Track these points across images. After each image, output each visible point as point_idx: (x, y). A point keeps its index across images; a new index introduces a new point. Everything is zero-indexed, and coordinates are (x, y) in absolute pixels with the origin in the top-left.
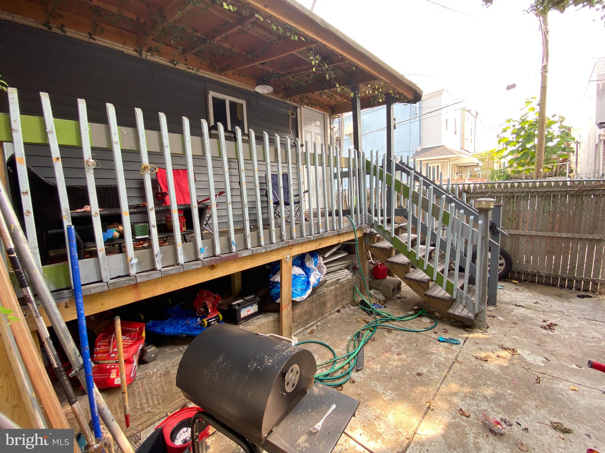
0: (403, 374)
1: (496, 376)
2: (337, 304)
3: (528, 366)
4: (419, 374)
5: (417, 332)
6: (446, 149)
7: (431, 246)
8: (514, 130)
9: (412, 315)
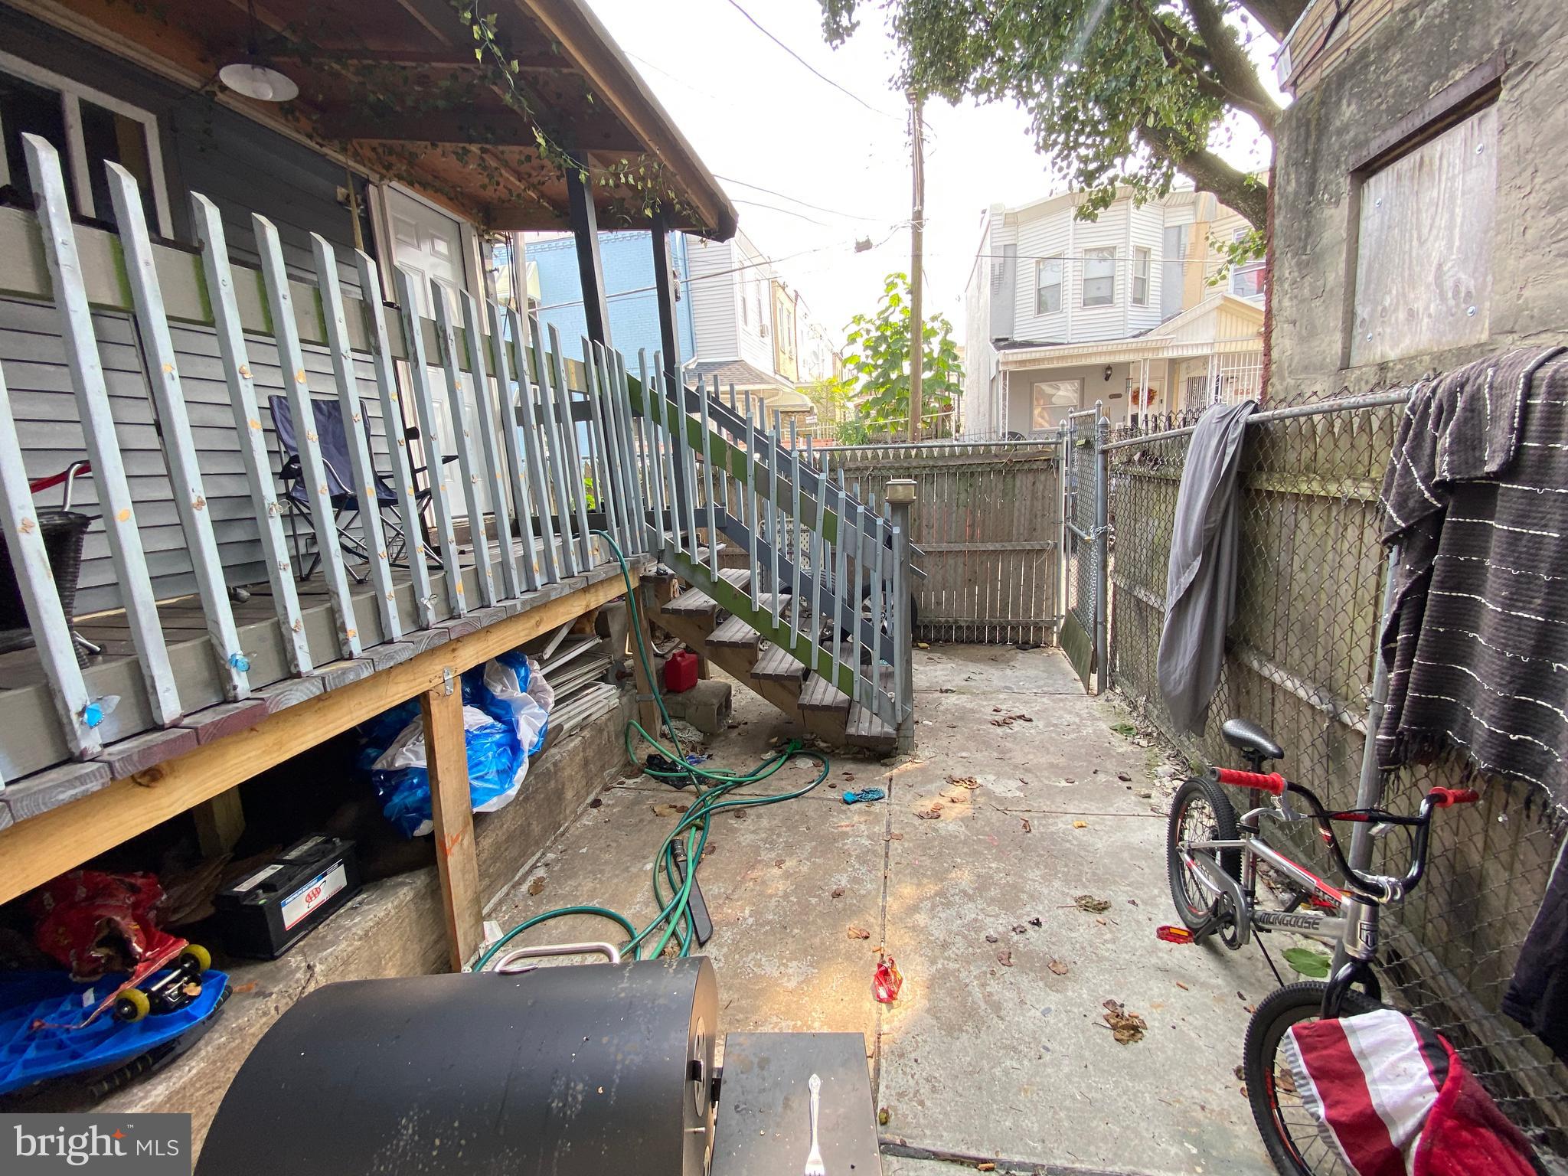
0: (805, 909)
1: (965, 843)
2: (589, 786)
3: (1003, 806)
4: (837, 895)
5: (796, 796)
6: (749, 369)
7: (782, 592)
8: (868, 340)
9: (774, 760)
